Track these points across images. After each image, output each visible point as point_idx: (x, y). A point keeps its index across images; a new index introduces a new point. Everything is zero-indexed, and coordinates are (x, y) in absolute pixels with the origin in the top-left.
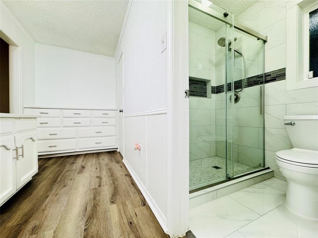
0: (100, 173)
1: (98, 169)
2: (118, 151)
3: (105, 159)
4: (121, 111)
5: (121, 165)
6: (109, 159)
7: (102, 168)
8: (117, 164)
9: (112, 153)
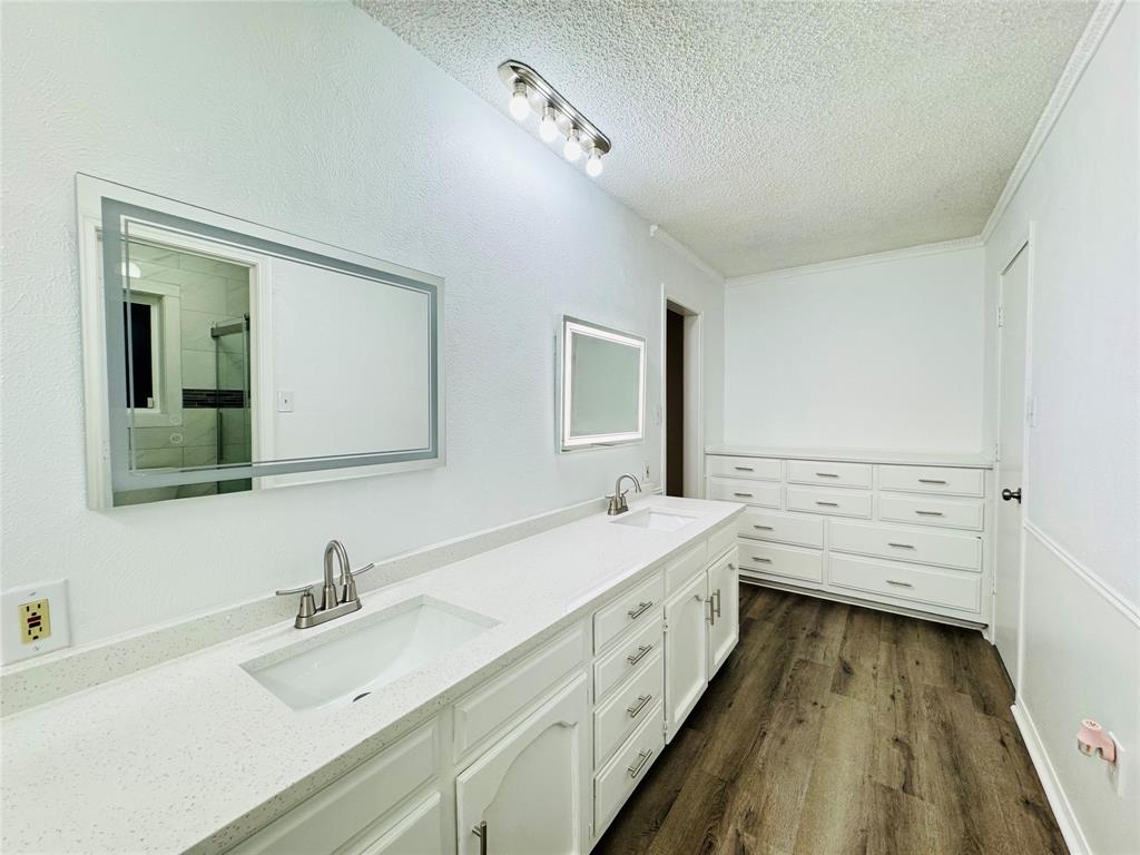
0: (908, 729)
1: (899, 703)
2: (990, 636)
3: (926, 663)
4: (1012, 496)
5: (1005, 729)
6: (942, 668)
7: (915, 708)
8: (979, 715)
9: (960, 639)
